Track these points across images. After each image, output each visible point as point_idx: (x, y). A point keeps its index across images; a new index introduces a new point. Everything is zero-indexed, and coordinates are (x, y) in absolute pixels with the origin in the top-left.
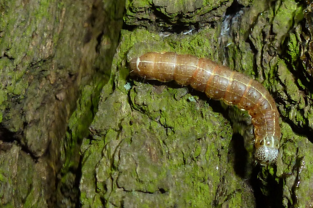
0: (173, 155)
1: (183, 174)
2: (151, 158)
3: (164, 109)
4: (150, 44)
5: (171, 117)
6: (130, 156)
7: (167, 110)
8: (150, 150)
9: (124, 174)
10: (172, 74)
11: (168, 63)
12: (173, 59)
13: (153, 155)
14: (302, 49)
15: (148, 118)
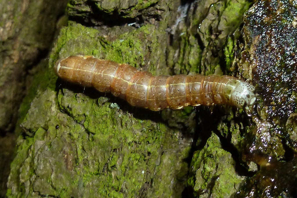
0: (90, 162)
1: (98, 182)
2: (67, 165)
3: (87, 113)
4: (83, 42)
5: (94, 123)
6: (48, 161)
7: (91, 115)
8: (67, 157)
9: (41, 179)
10: (91, 82)
11: (86, 71)
12: (92, 66)
13: (69, 162)
14: (235, 57)
15: (72, 121)
